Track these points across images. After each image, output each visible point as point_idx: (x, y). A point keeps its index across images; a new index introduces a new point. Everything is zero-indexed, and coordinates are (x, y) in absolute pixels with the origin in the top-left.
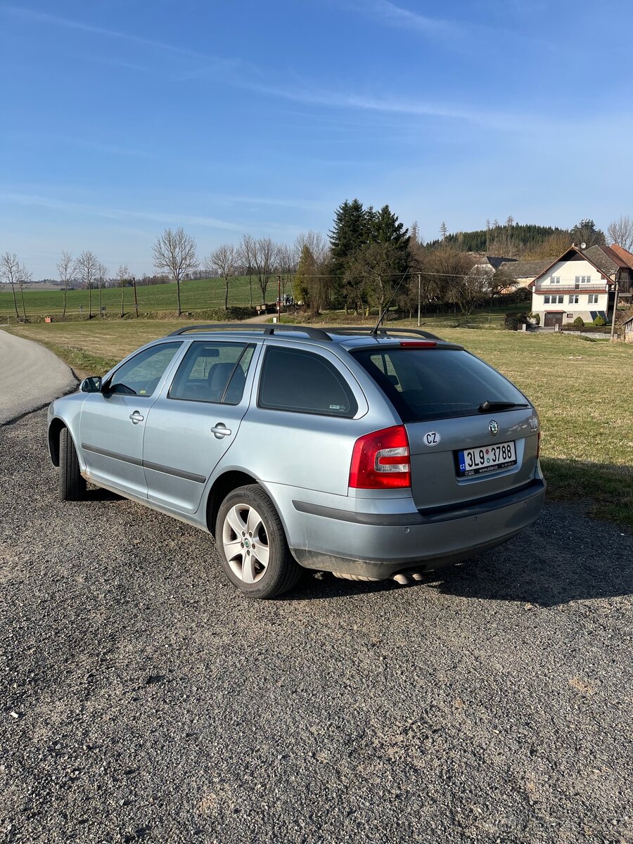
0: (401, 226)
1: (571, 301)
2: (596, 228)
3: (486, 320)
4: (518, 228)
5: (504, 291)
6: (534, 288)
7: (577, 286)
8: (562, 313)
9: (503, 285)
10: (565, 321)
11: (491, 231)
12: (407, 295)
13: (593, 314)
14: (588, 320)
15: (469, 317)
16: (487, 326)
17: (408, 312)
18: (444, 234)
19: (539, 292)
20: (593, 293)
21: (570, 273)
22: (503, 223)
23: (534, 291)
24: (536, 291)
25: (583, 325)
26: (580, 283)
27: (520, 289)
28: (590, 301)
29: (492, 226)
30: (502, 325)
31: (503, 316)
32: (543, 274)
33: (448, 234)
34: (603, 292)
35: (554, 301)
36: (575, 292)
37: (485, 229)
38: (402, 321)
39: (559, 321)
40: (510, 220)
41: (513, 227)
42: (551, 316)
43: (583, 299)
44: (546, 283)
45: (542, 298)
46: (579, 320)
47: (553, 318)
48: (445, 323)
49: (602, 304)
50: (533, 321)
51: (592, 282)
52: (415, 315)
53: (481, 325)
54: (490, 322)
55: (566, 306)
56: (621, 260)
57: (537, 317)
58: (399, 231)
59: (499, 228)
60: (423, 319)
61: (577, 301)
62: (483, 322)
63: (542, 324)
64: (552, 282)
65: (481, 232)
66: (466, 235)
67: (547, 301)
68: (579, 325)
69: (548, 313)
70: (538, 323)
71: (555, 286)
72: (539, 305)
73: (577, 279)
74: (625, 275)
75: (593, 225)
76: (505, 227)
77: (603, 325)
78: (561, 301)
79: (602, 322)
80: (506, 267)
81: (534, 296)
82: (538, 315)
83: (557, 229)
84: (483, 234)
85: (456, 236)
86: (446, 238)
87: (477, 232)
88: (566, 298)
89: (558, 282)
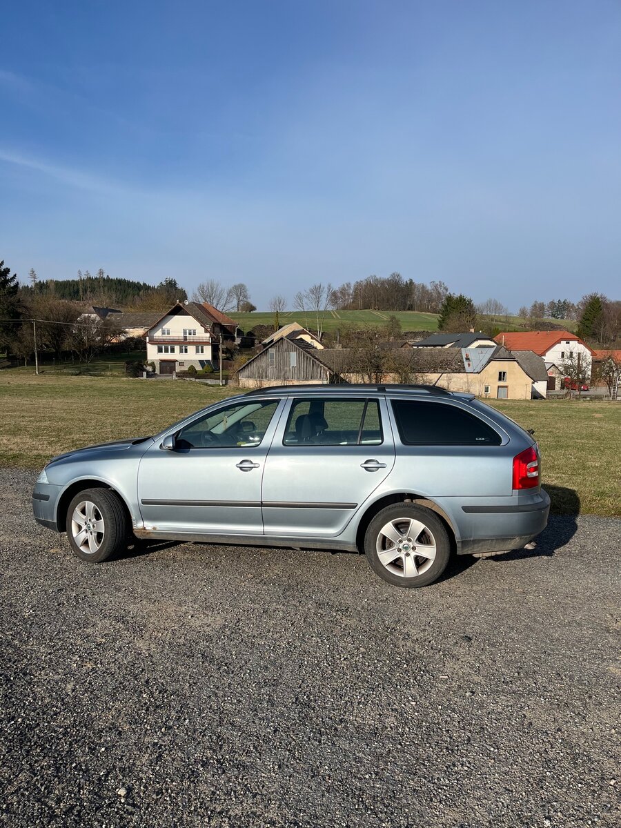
0: (7, 271)
1: (181, 351)
2: (179, 286)
3: (106, 369)
4: (109, 280)
5: (114, 341)
6: (147, 338)
7: (185, 338)
8: (175, 361)
9: (114, 334)
10: (178, 369)
11: (82, 281)
12: (21, 342)
13: (201, 362)
14: (199, 368)
15: (89, 364)
16: (109, 373)
17: (23, 359)
18: (34, 281)
19: (153, 342)
20: (199, 345)
21: (178, 326)
22: (94, 275)
23: (148, 341)
24: (149, 340)
25: (196, 372)
26: (188, 335)
27: (128, 338)
28: (197, 352)
29: (84, 277)
30: (123, 373)
31: (123, 364)
32: (155, 326)
33: (38, 281)
34: (207, 344)
35: (166, 351)
36: (184, 343)
37: (77, 279)
38: (17, 369)
39: (173, 369)
40: (101, 272)
41: (104, 279)
42: (165, 364)
43: (191, 349)
44: (158, 334)
45: (155, 348)
46: (192, 368)
47: (168, 366)
48: (65, 371)
49: (207, 354)
50: (149, 369)
51: (197, 335)
52: (32, 363)
53: (103, 373)
54: (111, 370)
55: (177, 355)
56: (213, 316)
57: (153, 365)
58: (6, 276)
59: (90, 279)
60: (41, 367)
61: (186, 351)
62: (104, 370)
63: (157, 371)
64: (163, 333)
65: (73, 281)
66: (57, 283)
67: (160, 350)
68: (192, 372)
69: (163, 362)
70: (154, 371)
71: (166, 337)
72: (153, 354)
73: (185, 332)
74: (217, 329)
75: (175, 284)
76: (96, 279)
77: (212, 372)
78: (173, 351)
79: (210, 370)
80: (112, 317)
81: (149, 346)
82: (153, 363)
83: (145, 284)
84: (74, 283)
85: (47, 283)
86: (36, 284)
87: (69, 281)
88: (177, 348)
89: (168, 334)
